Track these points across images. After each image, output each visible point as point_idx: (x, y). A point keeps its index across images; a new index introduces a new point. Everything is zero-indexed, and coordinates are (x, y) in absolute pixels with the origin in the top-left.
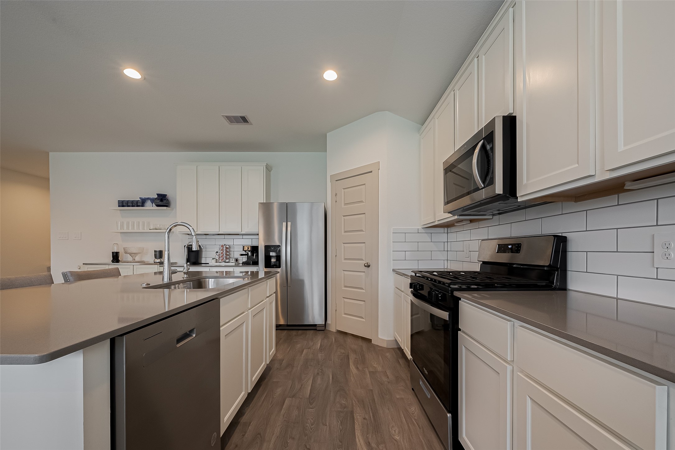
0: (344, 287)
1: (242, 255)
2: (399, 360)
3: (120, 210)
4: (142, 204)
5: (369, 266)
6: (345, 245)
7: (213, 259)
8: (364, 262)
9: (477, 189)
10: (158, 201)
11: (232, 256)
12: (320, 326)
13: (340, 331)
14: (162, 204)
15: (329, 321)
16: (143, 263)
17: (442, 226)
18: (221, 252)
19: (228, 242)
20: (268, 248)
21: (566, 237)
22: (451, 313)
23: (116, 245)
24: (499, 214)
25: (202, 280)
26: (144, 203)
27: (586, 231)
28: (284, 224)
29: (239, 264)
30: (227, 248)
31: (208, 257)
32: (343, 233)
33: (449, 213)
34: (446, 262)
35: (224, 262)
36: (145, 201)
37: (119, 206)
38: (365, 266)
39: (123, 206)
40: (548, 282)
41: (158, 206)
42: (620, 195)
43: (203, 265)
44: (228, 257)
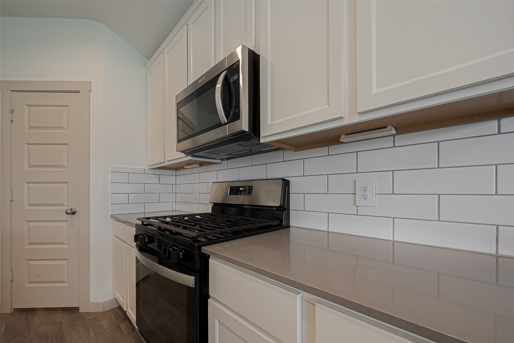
2: (121, 326)
5: (74, 213)
6: (30, 185)
8: (66, 208)
9: (220, 125)
17: (171, 168)
21: (289, 181)
22: (198, 276)
24: (228, 159)
27: (304, 176)
32: (27, 168)
33: (182, 152)
34: (174, 203)
38: (68, 214)
40: (280, 221)
42: (330, 147)
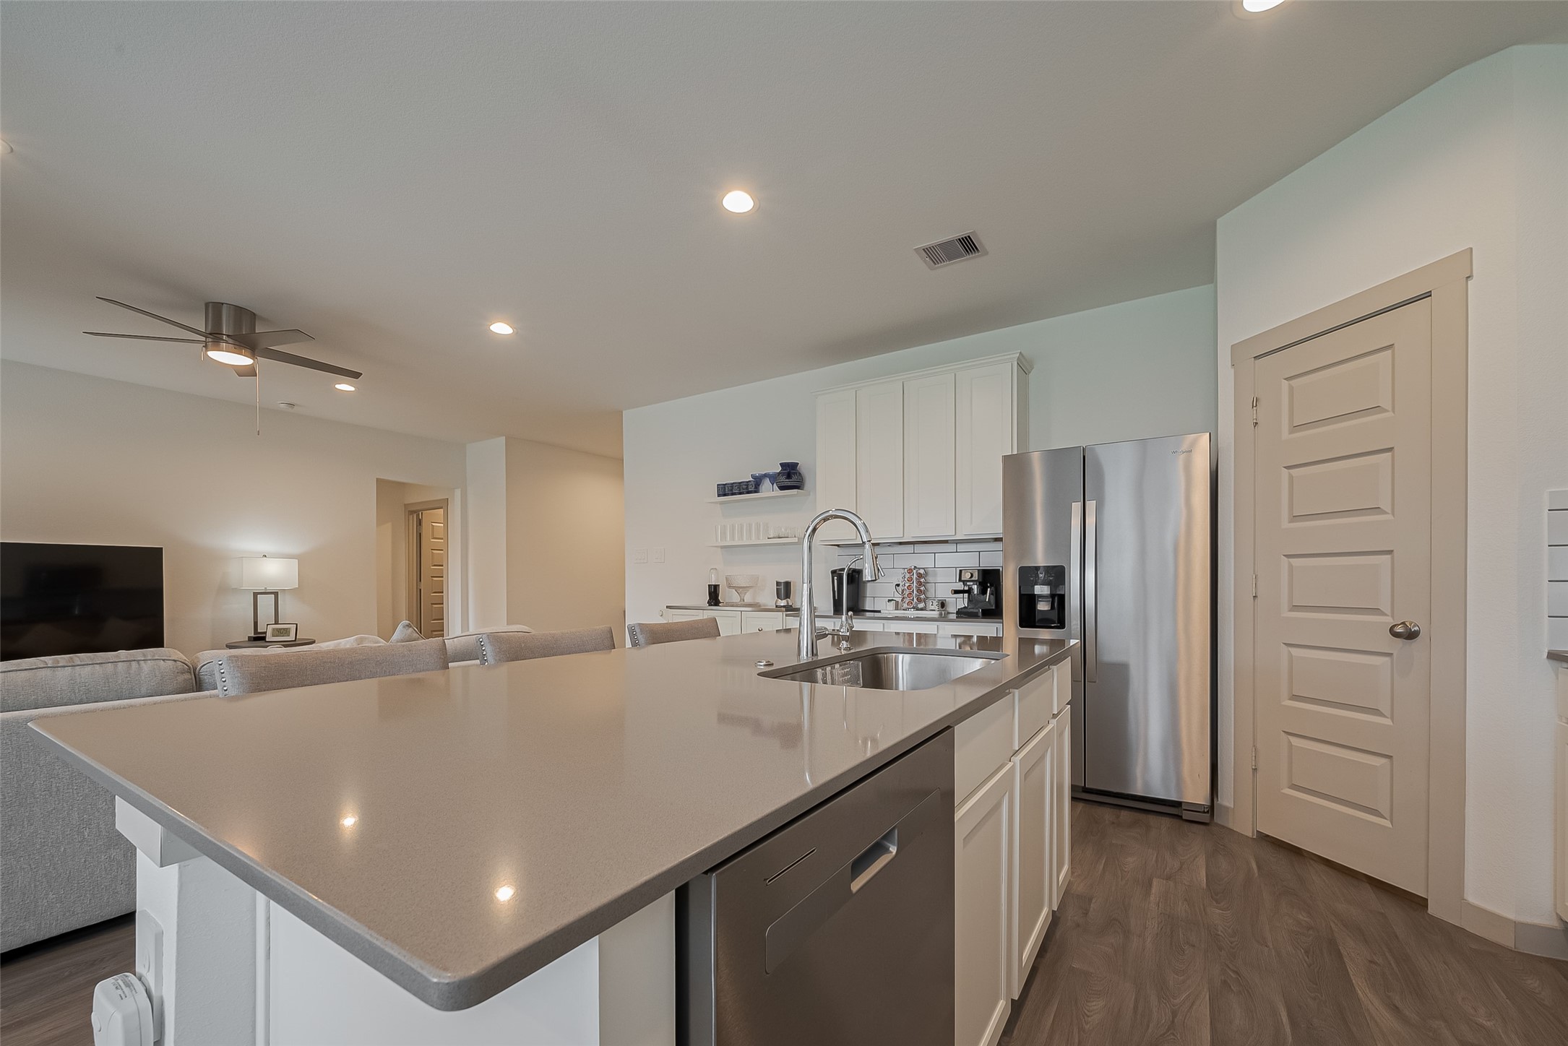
0: (1290, 699)
1: (956, 592)
3: (722, 503)
4: (756, 488)
5: (1411, 635)
6: (1294, 561)
7: (889, 601)
8: (1389, 621)
10: (783, 479)
11: (931, 594)
12: (1194, 808)
13: (1268, 836)
14: (789, 484)
15: (1226, 799)
16: (757, 607)
18: (907, 585)
19: (923, 560)
20: (1028, 575)
23: (714, 571)
25: (880, 655)
26: (759, 485)
28: (1076, 507)
29: (949, 613)
30: (920, 576)
31: (879, 595)
32: (1286, 524)
35: (913, 608)
36: (761, 480)
37: (719, 496)
38: (1396, 635)
39: (725, 495)
41: (782, 488)
43: (868, 614)
44: (923, 596)
